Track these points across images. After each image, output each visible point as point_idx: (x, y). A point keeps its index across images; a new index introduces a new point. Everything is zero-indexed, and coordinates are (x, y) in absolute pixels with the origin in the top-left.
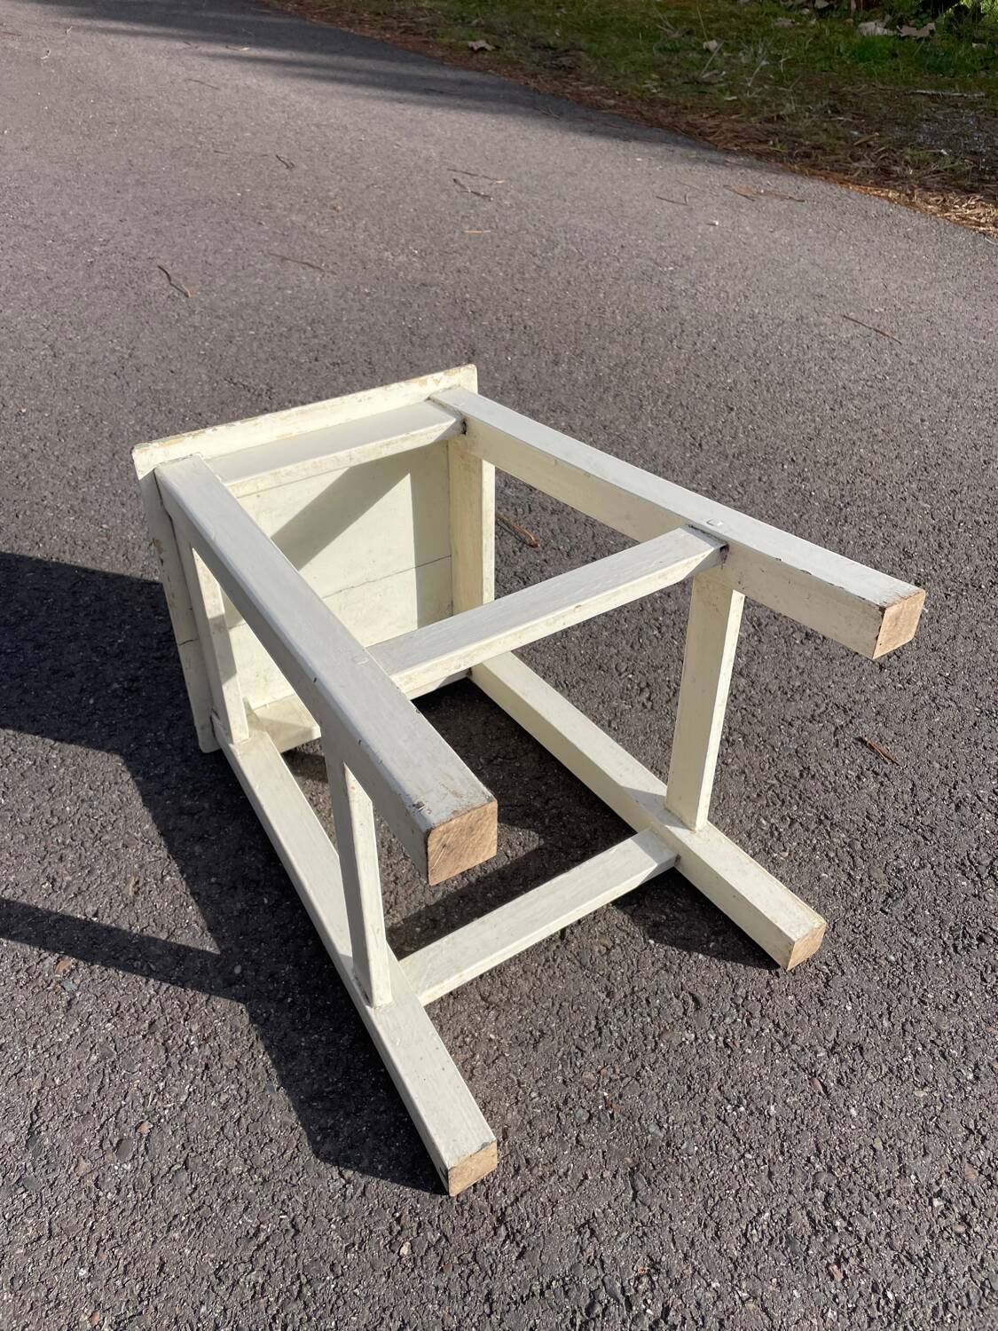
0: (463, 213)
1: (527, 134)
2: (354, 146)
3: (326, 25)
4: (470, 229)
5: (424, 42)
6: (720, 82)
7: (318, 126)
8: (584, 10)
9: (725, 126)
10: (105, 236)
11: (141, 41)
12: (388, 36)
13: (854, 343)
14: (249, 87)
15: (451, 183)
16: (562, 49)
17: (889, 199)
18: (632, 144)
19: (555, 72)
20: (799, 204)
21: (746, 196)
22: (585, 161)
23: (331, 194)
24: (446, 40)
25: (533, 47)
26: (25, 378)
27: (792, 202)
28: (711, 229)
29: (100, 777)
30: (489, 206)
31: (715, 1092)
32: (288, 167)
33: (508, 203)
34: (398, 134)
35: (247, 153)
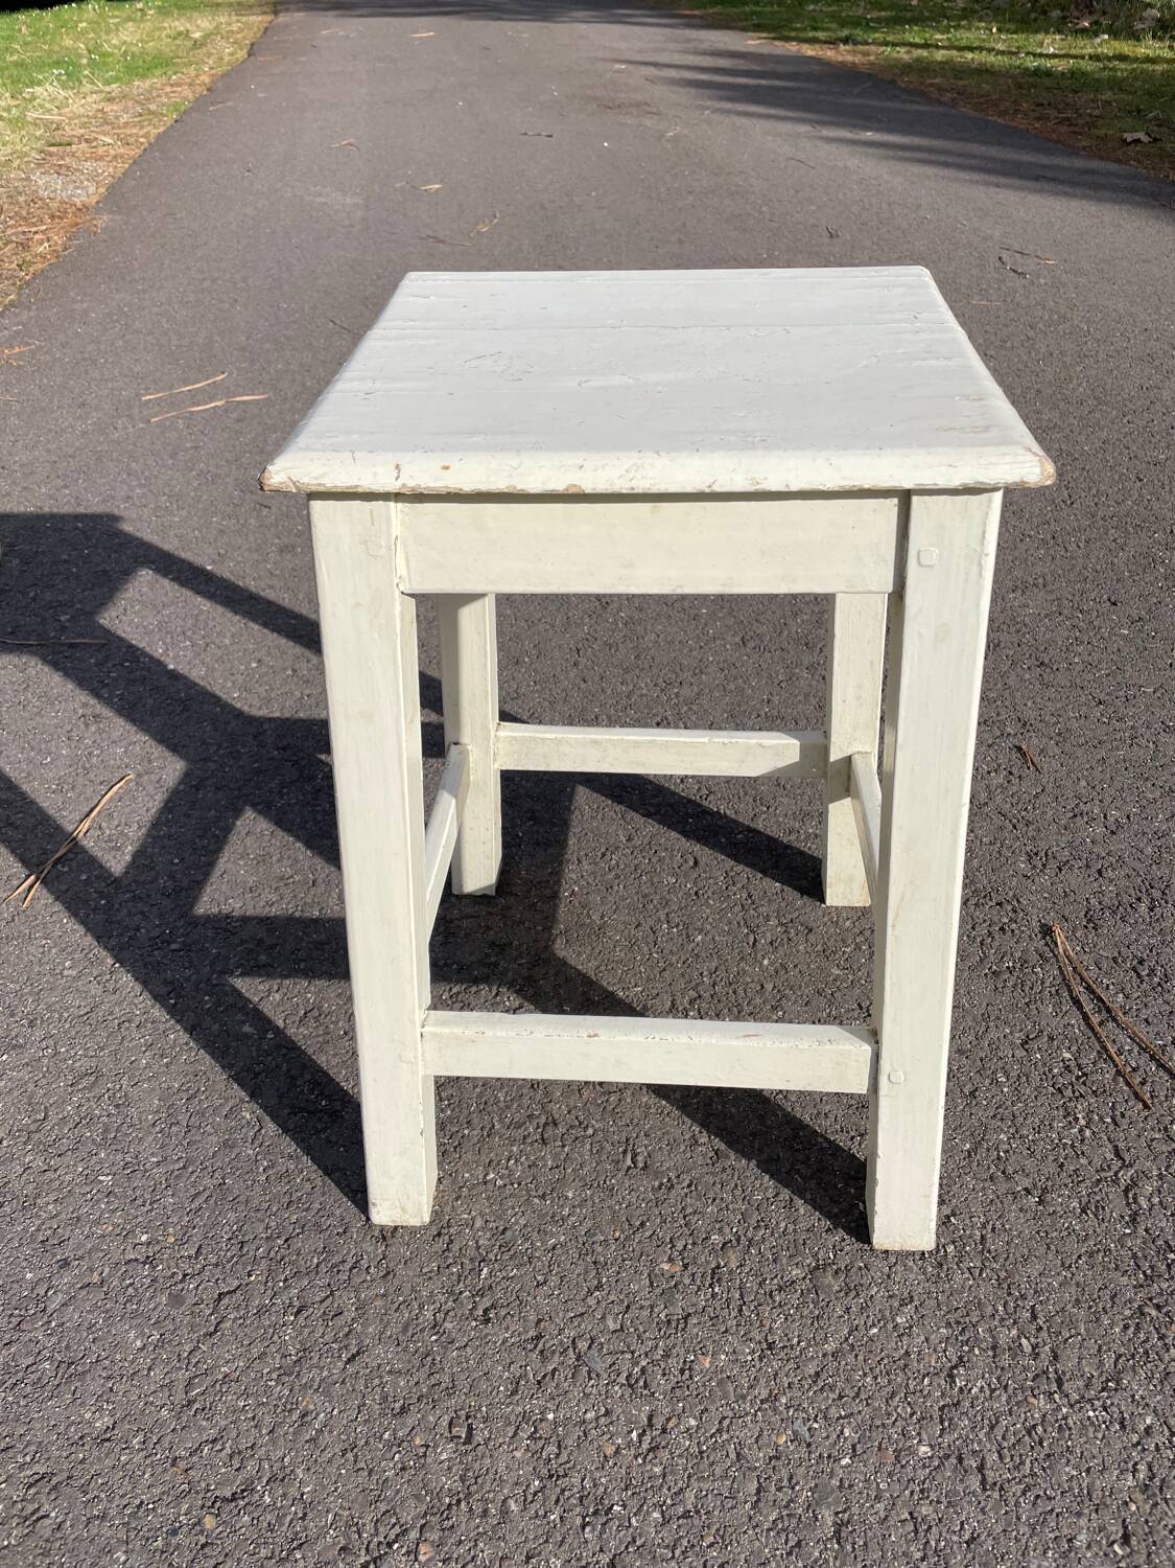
1: (1123, 222)
2: (915, 222)
3: (973, 114)
5: (1075, 132)
7: (890, 204)
11: (769, 125)
12: (1037, 125)
14: (846, 168)
15: (993, 260)
24: (1102, 132)
30: (1019, 282)
31: (662, 915)
32: (831, 236)
33: (1042, 281)
34: (972, 214)
35: (800, 223)
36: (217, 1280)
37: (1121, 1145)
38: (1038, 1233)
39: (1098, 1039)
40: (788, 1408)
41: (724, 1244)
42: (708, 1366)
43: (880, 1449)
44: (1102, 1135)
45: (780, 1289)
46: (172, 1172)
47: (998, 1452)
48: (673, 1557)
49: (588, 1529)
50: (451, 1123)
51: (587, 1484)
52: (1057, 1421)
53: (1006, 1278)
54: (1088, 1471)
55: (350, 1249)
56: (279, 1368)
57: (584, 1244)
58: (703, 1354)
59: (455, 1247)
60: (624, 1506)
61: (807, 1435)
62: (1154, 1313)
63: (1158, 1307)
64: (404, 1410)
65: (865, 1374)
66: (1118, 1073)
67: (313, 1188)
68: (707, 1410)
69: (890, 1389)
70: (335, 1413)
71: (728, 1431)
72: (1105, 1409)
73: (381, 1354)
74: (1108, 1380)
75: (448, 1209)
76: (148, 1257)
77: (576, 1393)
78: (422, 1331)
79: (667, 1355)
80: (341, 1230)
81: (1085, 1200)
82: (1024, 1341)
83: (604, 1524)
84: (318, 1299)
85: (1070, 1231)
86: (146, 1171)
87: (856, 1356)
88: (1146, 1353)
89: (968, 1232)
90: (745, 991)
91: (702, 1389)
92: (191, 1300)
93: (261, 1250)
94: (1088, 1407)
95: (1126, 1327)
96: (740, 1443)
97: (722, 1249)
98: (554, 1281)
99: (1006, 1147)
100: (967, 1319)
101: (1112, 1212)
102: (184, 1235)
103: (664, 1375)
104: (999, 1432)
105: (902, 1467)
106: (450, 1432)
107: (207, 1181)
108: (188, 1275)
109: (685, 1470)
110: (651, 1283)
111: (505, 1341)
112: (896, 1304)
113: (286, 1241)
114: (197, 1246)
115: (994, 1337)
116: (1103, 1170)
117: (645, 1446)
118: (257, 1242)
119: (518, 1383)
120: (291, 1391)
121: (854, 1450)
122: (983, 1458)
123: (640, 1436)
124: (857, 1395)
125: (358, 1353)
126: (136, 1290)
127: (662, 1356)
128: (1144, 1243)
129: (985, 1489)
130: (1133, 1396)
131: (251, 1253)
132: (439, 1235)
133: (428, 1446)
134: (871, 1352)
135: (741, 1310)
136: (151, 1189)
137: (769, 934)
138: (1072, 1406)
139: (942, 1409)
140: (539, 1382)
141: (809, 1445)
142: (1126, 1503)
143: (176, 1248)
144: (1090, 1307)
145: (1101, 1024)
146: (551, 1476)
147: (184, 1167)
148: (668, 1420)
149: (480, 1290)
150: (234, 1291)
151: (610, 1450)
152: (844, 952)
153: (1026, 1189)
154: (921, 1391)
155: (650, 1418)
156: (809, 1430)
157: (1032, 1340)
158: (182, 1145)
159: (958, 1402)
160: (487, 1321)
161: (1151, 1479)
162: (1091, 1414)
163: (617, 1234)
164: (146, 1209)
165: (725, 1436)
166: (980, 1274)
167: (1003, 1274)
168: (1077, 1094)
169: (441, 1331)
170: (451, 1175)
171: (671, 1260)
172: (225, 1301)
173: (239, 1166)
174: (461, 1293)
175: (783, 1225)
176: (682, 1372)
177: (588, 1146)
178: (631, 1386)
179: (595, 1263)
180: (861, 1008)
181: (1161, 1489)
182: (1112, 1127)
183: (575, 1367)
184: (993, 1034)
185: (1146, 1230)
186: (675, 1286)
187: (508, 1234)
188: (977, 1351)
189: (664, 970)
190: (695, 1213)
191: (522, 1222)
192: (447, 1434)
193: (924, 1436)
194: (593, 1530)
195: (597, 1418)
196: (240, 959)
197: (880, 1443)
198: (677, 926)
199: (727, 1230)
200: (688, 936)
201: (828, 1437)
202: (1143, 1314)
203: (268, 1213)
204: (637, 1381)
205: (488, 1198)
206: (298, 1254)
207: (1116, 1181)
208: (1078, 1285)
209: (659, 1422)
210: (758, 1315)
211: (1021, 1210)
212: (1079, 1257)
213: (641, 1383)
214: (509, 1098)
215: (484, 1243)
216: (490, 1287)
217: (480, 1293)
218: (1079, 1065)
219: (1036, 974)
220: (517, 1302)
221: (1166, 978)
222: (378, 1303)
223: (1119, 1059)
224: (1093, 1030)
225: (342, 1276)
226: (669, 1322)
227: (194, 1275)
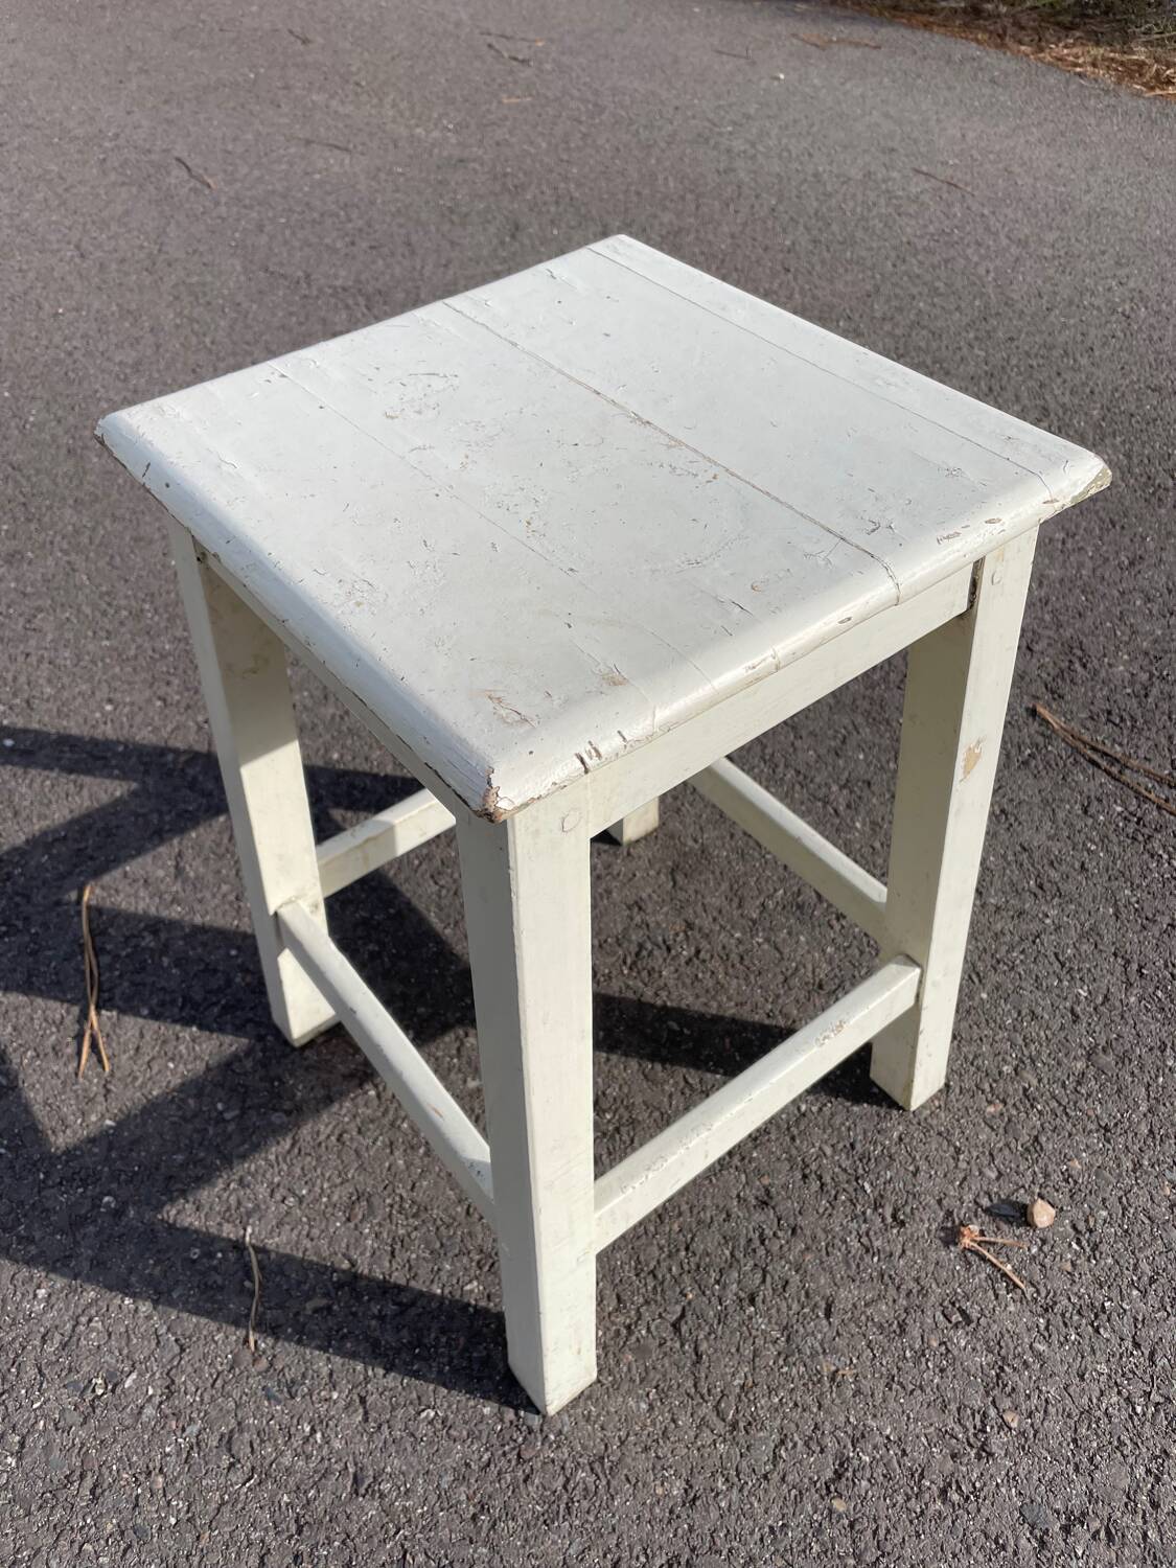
0: (499, 81)
2: (375, 14)
4: (509, 97)
10: (114, 130)
13: (925, 198)
15: (485, 48)
17: (977, 41)
20: (875, 52)
21: (817, 46)
22: (635, 14)
23: (353, 69)
26: (55, 280)
27: (867, 49)
28: (776, 83)
30: (528, 72)
32: (304, 42)
33: (549, 67)
35: (256, 30)
36: (660, 1315)
39: (1128, 785)
40: (1153, 1166)
41: (1015, 1070)
42: (1079, 1167)
45: (1079, 1083)
48: (1169, 1314)
49: (1102, 1331)
51: (1074, 1300)
55: (747, 1228)
56: (779, 1354)
58: (1069, 1160)
59: (827, 1179)
60: (1110, 1299)
64: (902, 1326)
66: (1159, 808)
68: (1105, 1199)
70: (855, 1361)
71: (1130, 1206)
73: (846, 1296)
75: (794, 1152)
78: (862, 1258)
79: (1047, 1176)
80: (724, 1216)
83: (1109, 1320)
84: (758, 1282)
91: (1089, 1186)
92: (654, 1343)
93: (674, 1269)
96: (1144, 1209)
97: (1017, 1074)
98: (923, 1166)
99: (1134, 899)
103: (1057, 1191)
106: (950, 1322)
108: (628, 1324)
109: (1126, 1249)
110: (993, 1129)
111: (929, 1231)
112: (1159, 1053)
113: (687, 1249)
114: (613, 1297)
117: (1088, 1249)
118: (664, 1265)
120: (805, 1365)
123: (1079, 1242)
125: (829, 1305)
127: (1044, 1178)
131: (668, 1276)
132: (805, 1177)
133: (945, 1343)
135: (1067, 1114)
137: (841, 800)
145: (1120, 772)
146: (1046, 1310)
148: (1087, 1221)
149: (875, 1204)
151: (1069, 1267)
155: (1074, 1227)
160: (902, 1224)
163: (937, 1103)
165: (1132, 1211)
168: (1146, 836)
169: (875, 1250)
171: (990, 1103)
172: (684, 1328)
174: (864, 1213)
175: (1042, 1034)
176: (1067, 1181)
179: (940, 1134)
184: (1061, 815)
186: (1009, 1120)
187: (858, 1146)
190: (976, 1057)
192: (950, 1325)
194: (1106, 1329)
195: (1040, 1249)
199: (1009, 1058)
206: (707, 1255)
209: (1082, 1226)
210: (1080, 1111)
215: (846, 1164)
216: (882, 1196)
217: (877, 1206)
218: (1131, 813)
219: (1051, 752)
220: (911, 1197)
221: (1134, 719)
222: (809, 1257)
223: (1152, 796)
224: (1118, 780)
225: (761, 1252)
226: (1027, 1150)
227: (636, 1323)
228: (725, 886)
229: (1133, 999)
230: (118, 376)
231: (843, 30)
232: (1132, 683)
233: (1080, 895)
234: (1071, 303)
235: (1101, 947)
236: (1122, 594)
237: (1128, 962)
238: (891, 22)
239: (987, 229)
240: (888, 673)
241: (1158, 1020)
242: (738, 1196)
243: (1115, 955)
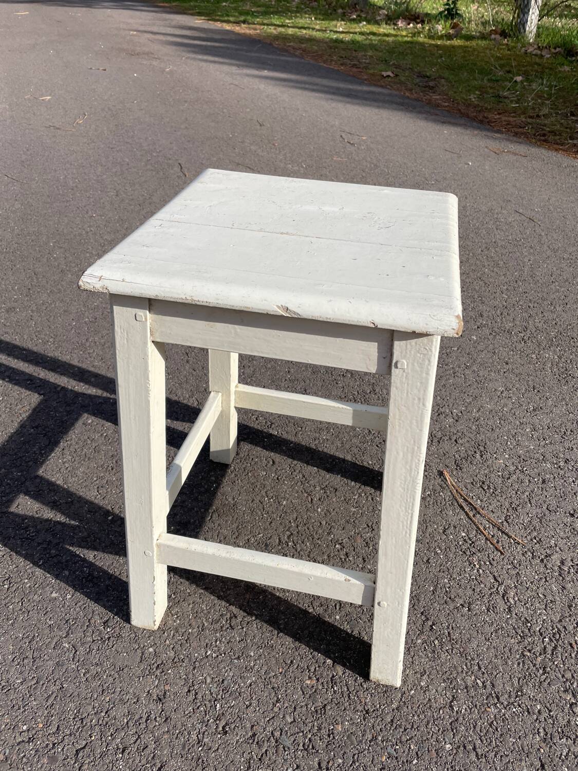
0: (337, 151)
1: (391, 117)
2: (298, 118)
3: (312, 62)
4: (338, 158)
5: (360, 72)
6: (514, 97)
7: (284, 108)
8: (454, 59)
9: (504, 118)
10: (160, 149)
11: (217, 66)
12: (342, 68)
13: (514, 224)
14: (259, 89)
15: (338, 137)
16: (433, 78)
18: (445, 125)
19: (424, 89)
20: (523, 158)
21: (495, 153)
22: (416, 131)
23: (276, 138)
24: (371, 71)
25: (417, 76)
26: (100, 203)
27: (520, 157)
28: (466, 166)
29: (66, 350)
30: (353, 148)
31: (263, 493)
32: (261, 126)
33: (363, 148)
34: (323, 114)
35: (244, 118)
36: (73, 743)
37: (496, 574)
38: (472, 625)
39: (475, 524)
40: (382, 742)
41: (333, 663)
42: (340, 729)
43: (429, 752)
44: (487, 571)
46: (31, 686)
47: (480, 739)
50: (181, 627)
52: (501, 717)
53: (464, 651)
54: (519, 738)
55: (143, 711)
57: (265, 679)
58: (337, 724)
59: (199, 696)
61: (395, 753)
62: (529, 654)
63: (529, 651)
65: (413, 715)
66: (487, 539)
67: (114, 680)
68: (345, 753)
69: (426, 720)
71: (358, 761)
72: (520, 706)
73: (174, 764)
74: (517, 692)
75: (190, 676)
76: (30, 738)
77: (280, 760)
78: (193, 746)
79: (319, 729)
80: (135, 700)
81: (487, 605)
82: (478, 681)
84: (132, 742)
85: (485, 622)
86: (16, 689)
87: (407, 707)
88: (530, 674)
89: (442, 632)
90: (313, 526)
91: (340, 742)
92: (61, 757)
93: (94, 721)
94: (512, 707)
95: (519, 664)
96: (365, 766)
97: (333, 666)
98: (254, 703)
99: (448, 585)
100: (452, 676)
101: (500, 608)
102: (47, 721)
103: (321, 740)
104: (478, 729)
105: (441, 757)
107: (53, 688)
108: (55, 744)
110: (303, 693)
111: (237, 742)
112: (419, 676)
113: (106, 713)
114: (56, 726)
115: (465, 682)
116: (491, 588)
118: (90, 717)
119: (249, 762)
121: (417, 755)
122: (474, 744)
124: (412, 727)
125: (162, 767)
126: (28, 759)
127: (317, 730)
128: (517, 621)
129: (478, 759)
130: (530, 697)
131: (89, 724)
132: (189, 691)
134: (413, 703)
135: (349, 697)
136: (21, 699)
137: (317, 495)
138: (505, 708)
139: (451, 724)
140: (260, 759)
141: (397, 758)
142: (539, 749)
143: (45, 730)
144: (502, 658)
145: (474, 516)
147: (37, 682)
148: (328, 763)
149: (218, 717)
150: (84, 747)
152: (354, 499)
153: (461, 605)
154: (440, 717)
155: (319, 764)
156: (395, 750)
157: (482, 680)
158: (32, 670)
159: (457, 719)
160: (226, 733)
161: (546, 735)
162: (514, 710)
163: (281, 670)
164: (21, 711)
165: (357, 764)
166: (452, 652)
167: (462, 650)
168: (472, 553)
169: (203, 744)
170: (188, 657)
171: (310, 678)
172: (81, 754)
173: (69, 676)
174: (208, 721)
176: (329, 736)
177: (255, 626)
178: (306, 750)
179: (273, 688)
180: (368, 526)
181: (551, 739)
182: (490, 566)
183: (276, 747)
184: (430, 530)
185: (516, 614)
186: (315, 691)
187: (226, 682)
188: (460, 692)
189: (271, 522)
190: (316, 650)
191: (231, 674)
193: (447, 740)
196: (40, 554)
197: (428, 749)
198: (272, 497)
200: (279, 503)
201: (404, 752)
202: (524, 656)
203: (93, 699)
204: (308, 746)
205: (210, 665)
206: (115, 719)
207: (498, 593)
208: (494, 647)
209: (324, 765)
210: (358, 697)
211: (462, 616)
212: (492, 634)
213: (311, 747)
214: (208, 608)
215: (214, 690)
216: (223, 714)
217: (218, 719)
218: (469, 538)
219: (441, 496)
220: (239, 719)
221: (495, 489)
222: (166, 737)
223: (486, 532)
224: (471, 520)
225: (142, 726)
226: (316, 711)
227: (59, 743)
228: (235, 525)
229: (419, 641)
230: (101, 244)
231: (513, 147)
232: (503, 470)
233: (419, 576)
234: (567, 280)
235: (416, 607)
236: (521, 424)
237: (427, 619)
238: (539, 146)
239: (540, 242)
240: (375, 438)
241: (428, 657)
242: (148, 692)
243: (422, 613)
